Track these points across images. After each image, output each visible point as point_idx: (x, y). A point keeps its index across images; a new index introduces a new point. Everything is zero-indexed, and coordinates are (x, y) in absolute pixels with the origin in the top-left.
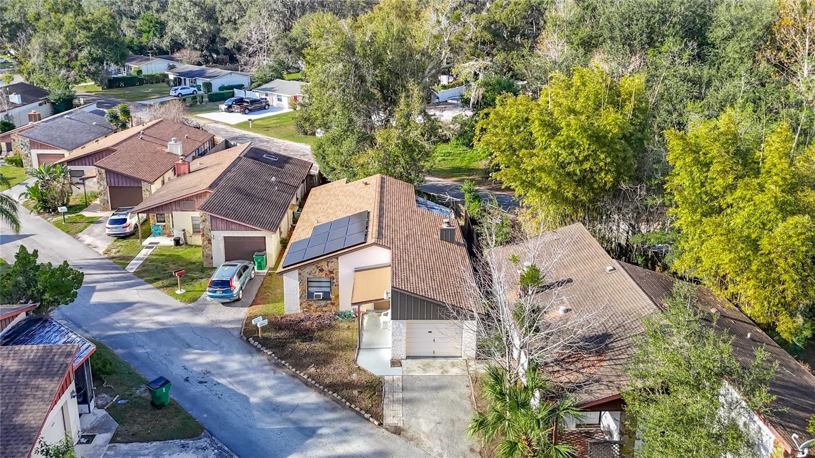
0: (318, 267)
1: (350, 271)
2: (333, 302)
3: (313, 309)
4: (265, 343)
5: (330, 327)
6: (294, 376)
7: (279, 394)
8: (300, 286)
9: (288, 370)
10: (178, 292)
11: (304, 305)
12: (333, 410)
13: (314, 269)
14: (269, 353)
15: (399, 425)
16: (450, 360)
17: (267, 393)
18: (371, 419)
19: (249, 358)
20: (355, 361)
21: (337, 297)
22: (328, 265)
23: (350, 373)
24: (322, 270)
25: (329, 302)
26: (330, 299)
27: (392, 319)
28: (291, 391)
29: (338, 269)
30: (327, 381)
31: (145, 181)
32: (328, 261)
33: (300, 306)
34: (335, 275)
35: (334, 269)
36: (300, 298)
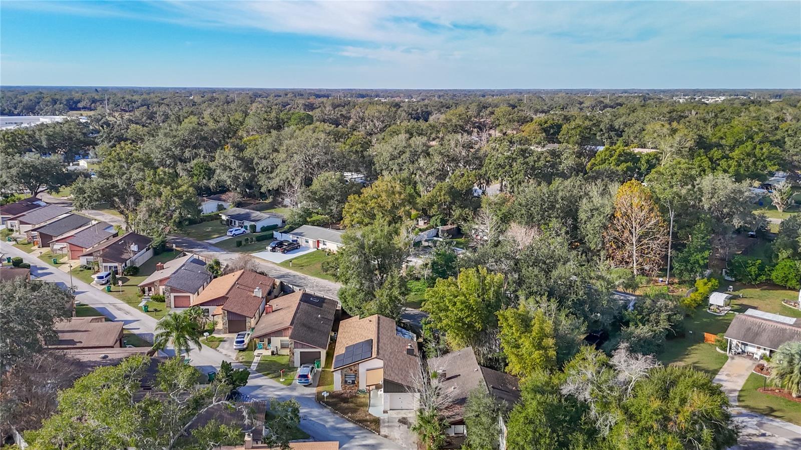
0: (349, 369)
1: (365, 370)
3: (347, 388)
4: (328, 404)
5: (356, 397)
6: (342, 417)
7: (337, 424)
8: (343, 377)
9: (339, 414)
10: (281, 380)
11: (343, 386)
12: (360, 430)
13: (347, 370)
14: (330, 408)
15: (386, 434)
16: (408, 411)
17: (332, 424)
18: (375, 432)
19: (321, 410)
20: (368, 411)
21: (358, 382)
22: (354, 367)
23: (366, 416)
24: (351, 370)
26: (355, 384)
27: (384, 392)
28: (342, 423)
29: (359, 369)
30: (357, 419)
31: (248, 317)
32: (355, 365)
33: (341, 387)
34: (357, 372)
35: (357, 369)
36: (341, 383)
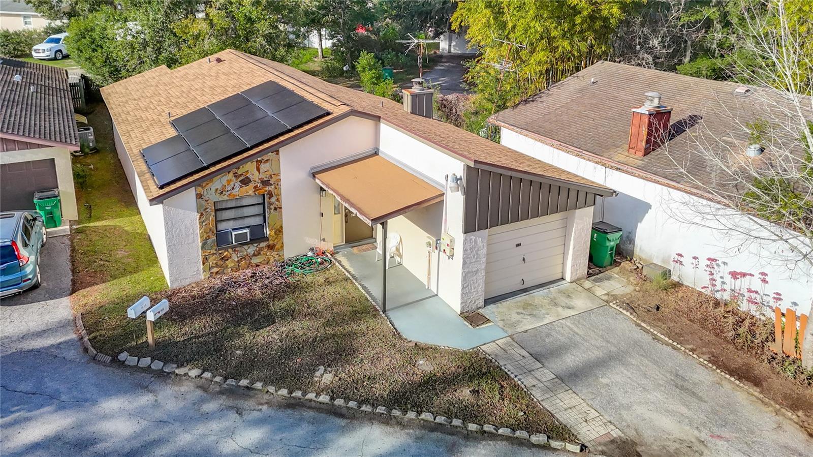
0: (236, 176)
1: (302, 175)
2: (271, 242)
3: (231, 265)
6: (292, 405)
8: (201, 223)
9: (266, 397)
11: (212, 261)
13: (229, 181)
14: (194, 373)
15: (614, 435)
18: (554, 444)
20: (398, 336)
21: (279, 231)
22: (258, 170)
23: (412, 362)
24: (246, 182)
25: (263, 244)
26: (267, 239)
29: (278, 174)
32: (259, 159)
33: (204, 264)
34: (273, 187)
35: (271, 175)
36: (203, 248)
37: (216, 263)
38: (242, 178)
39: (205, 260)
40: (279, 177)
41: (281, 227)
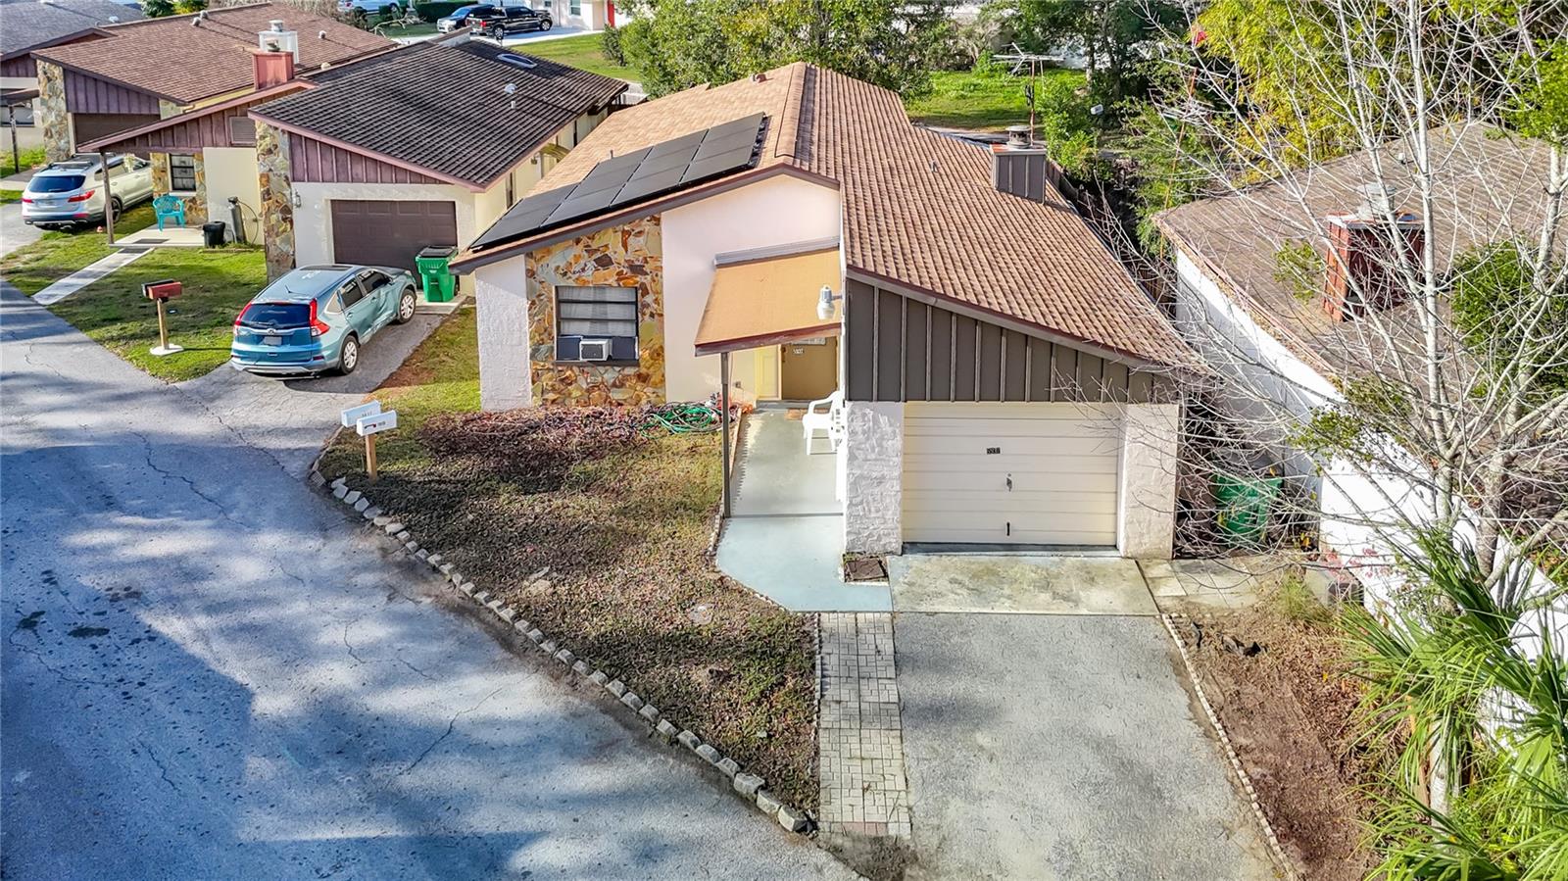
0: (590, 251)
1: (702, 263)
2: (643, 370)
3: (576, 393)
4: (386, 494)
5: (629, 445)
6: (464, 610)
7: (385, 682)
8: (532, 316)
9: (445, 588)
10: (158, 351)
11: (546, 380)
12: (601, 751)
13: (577, 258)
14: (391, 528)
15: (892, 832)
16: (1073, 560)
17: (336, 676)
18: (763, 801)
19: (312, 544)
20: (708, 557)
21: (658, 354)
22: (625, 245)
23: (685, 603)
24: (604, 262)
25: (630, 371)
26: (636, 363)
27: (850, 397)
28: (435, 671)
29: (658, 258)
30: (593, 628)
31: (169, 99)
32: (626, 228)
33: (533, 382)
34: (649, 277)
35: (645, 258)
36: (532, 356)
37: (552, 386)
38: (599, 255)
39: (536, 378)
40: (658, 264)
41: (662, 348)
